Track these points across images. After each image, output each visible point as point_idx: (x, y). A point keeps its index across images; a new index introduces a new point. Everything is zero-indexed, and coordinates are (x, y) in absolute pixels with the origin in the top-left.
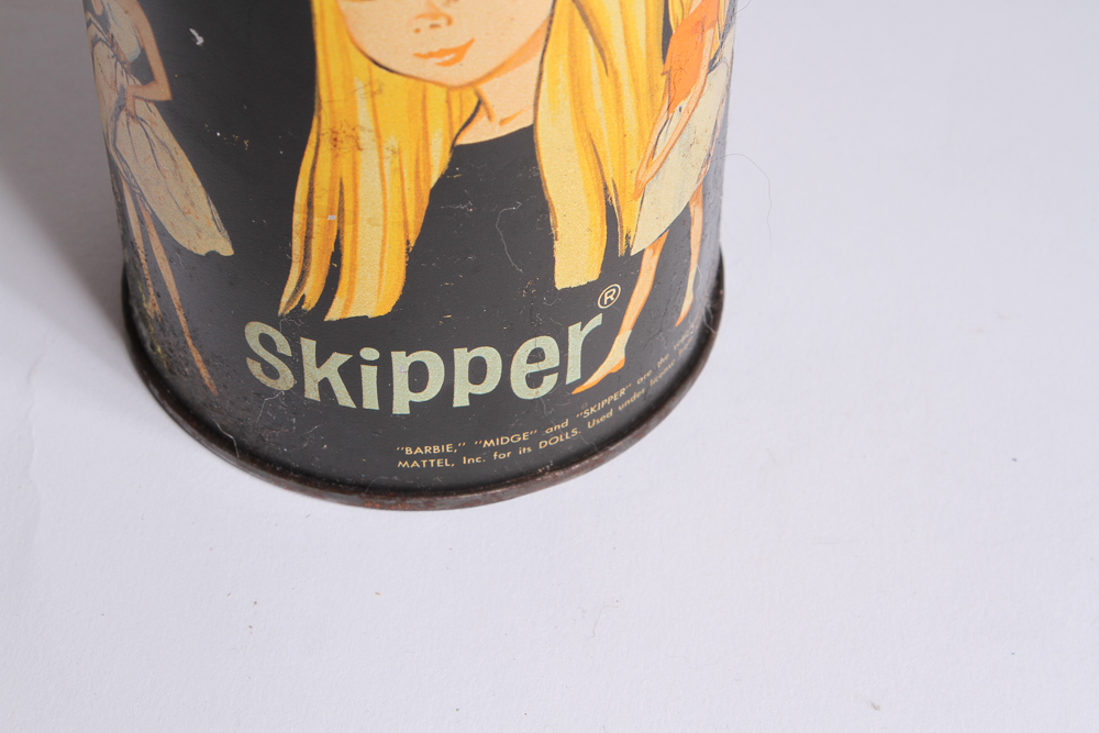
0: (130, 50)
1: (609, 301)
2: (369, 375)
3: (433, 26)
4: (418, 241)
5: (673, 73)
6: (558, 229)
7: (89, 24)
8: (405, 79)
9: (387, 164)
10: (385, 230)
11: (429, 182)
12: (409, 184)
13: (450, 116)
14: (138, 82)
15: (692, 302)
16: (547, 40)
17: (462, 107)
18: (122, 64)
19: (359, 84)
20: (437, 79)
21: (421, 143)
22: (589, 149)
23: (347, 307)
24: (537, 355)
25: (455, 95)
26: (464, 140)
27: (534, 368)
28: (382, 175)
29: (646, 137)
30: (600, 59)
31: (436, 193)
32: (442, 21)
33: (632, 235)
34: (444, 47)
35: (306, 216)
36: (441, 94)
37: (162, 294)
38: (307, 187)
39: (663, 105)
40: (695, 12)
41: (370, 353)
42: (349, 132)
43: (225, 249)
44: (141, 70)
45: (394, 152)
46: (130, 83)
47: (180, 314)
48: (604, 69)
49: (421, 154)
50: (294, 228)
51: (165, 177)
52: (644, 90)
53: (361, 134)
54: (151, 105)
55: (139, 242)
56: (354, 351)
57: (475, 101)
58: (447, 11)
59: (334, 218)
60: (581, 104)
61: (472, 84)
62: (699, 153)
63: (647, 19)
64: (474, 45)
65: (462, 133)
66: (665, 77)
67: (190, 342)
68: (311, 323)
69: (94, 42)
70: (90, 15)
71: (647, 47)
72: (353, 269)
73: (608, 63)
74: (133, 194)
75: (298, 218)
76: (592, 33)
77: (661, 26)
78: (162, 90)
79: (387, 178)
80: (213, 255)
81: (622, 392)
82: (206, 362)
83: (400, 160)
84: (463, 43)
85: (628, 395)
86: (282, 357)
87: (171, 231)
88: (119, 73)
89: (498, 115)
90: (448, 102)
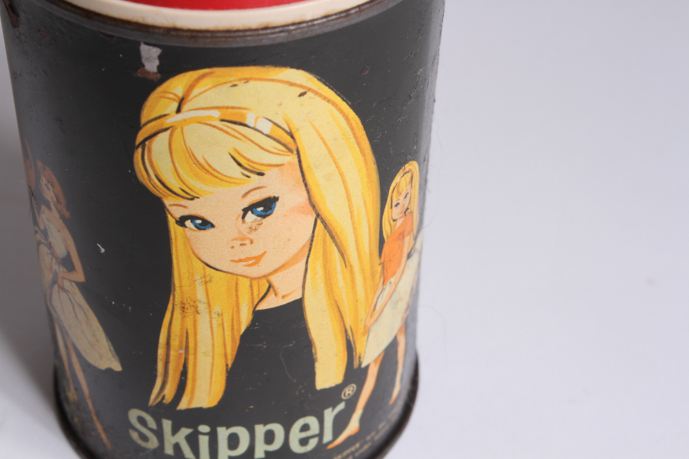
0: (61, 251)
1: (349, 394)
2: (204, 441)
3: (241, 245)
4: (233, 364)
5: (385, 263)
6: (318, 356)
7: (36, 232)
8: (225, 274)
9: (214, 322)
10: (213, 358)
11: (239, 332)
12: (228, 333)
13: (252, 294)
14: (65, 270)
15: (399, 389)
16: (310, 250)
17: (259, 289)
18: (56, 259)
19: (197, 277)
20: (244, 274)
21: (235, 309)
22: (336, 309)
23: (190, 402)
24: (305, 428)
25: (255, 283)
26: (261, 307)
27: (304, 435)
28: (212, 327)
29: (370, 301)
30: (342, 259)
31: (243, 337)
32: (247, 242)
33: (362, 356)
34: (248, 256)
35: (165, 350)
36: (246, 282)
37: (78, 389)
38: (166, 334)
39: (380, 281)
40: (399, 228)
41: (204, 428)
42: (192, 303)
43: (117, 367)
44: (67, 263)
45: (219, 315)
46: (61, 270)
47: (89, 402)
48: (344, 265)
49: (235, 316)
50: (159, 357)
51: (80, 324)
52: (368, 274)
53: (199, 305)
54: (73, 284)
55: (65, 358)
56: (194, 426)
57: (267, 285)
58: (251, 236)
59: (183, 351)
60: (331, 285)
61: (265, 276)
62: (402, 306)
63: (370, 235)
64: (266, 254)
65: (260, 304)
66: (381, 266)
67: (95, 418)
68: (168, 410)
69: (39, 243)
70: (37, 228)
71: (370, 251)
72: (194, 380)
73: (346, 261)
74: (62, 331)
75: (161, 351)
76: (336, 245)
77: (378, 238)
78: (80, 276)
79: (214, 329)
80: (109, 370)
81: (357, 445)
82: (105, 430)
83: (222, 319)
84: (260, 254)
85: (361, 446)
86: (151, 430)
87: (84, 354)
88: (54, 264)
89: (281, 293)
90: (251, 286)
